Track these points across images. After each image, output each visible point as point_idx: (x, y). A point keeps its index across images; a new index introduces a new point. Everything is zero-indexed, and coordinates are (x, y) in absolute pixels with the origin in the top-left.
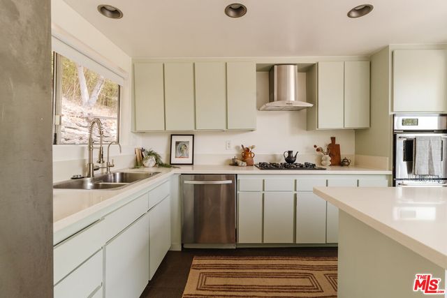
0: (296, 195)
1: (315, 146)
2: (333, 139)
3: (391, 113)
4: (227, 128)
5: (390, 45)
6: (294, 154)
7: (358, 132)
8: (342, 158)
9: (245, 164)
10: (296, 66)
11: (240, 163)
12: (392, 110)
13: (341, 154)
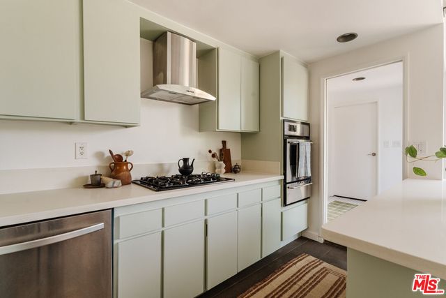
0: (206, 221)
1: (210, 151)
2: (224, 143)
3: (281, 118)
4: (83, 117)
5: (281, 51)
6: (190, 163)
7: (244, 136)
8: (233, 164)
9: (118, 182)
10: (195, 44)
11: (110, 181)
12: (282, 116)
13: (232, 159)
